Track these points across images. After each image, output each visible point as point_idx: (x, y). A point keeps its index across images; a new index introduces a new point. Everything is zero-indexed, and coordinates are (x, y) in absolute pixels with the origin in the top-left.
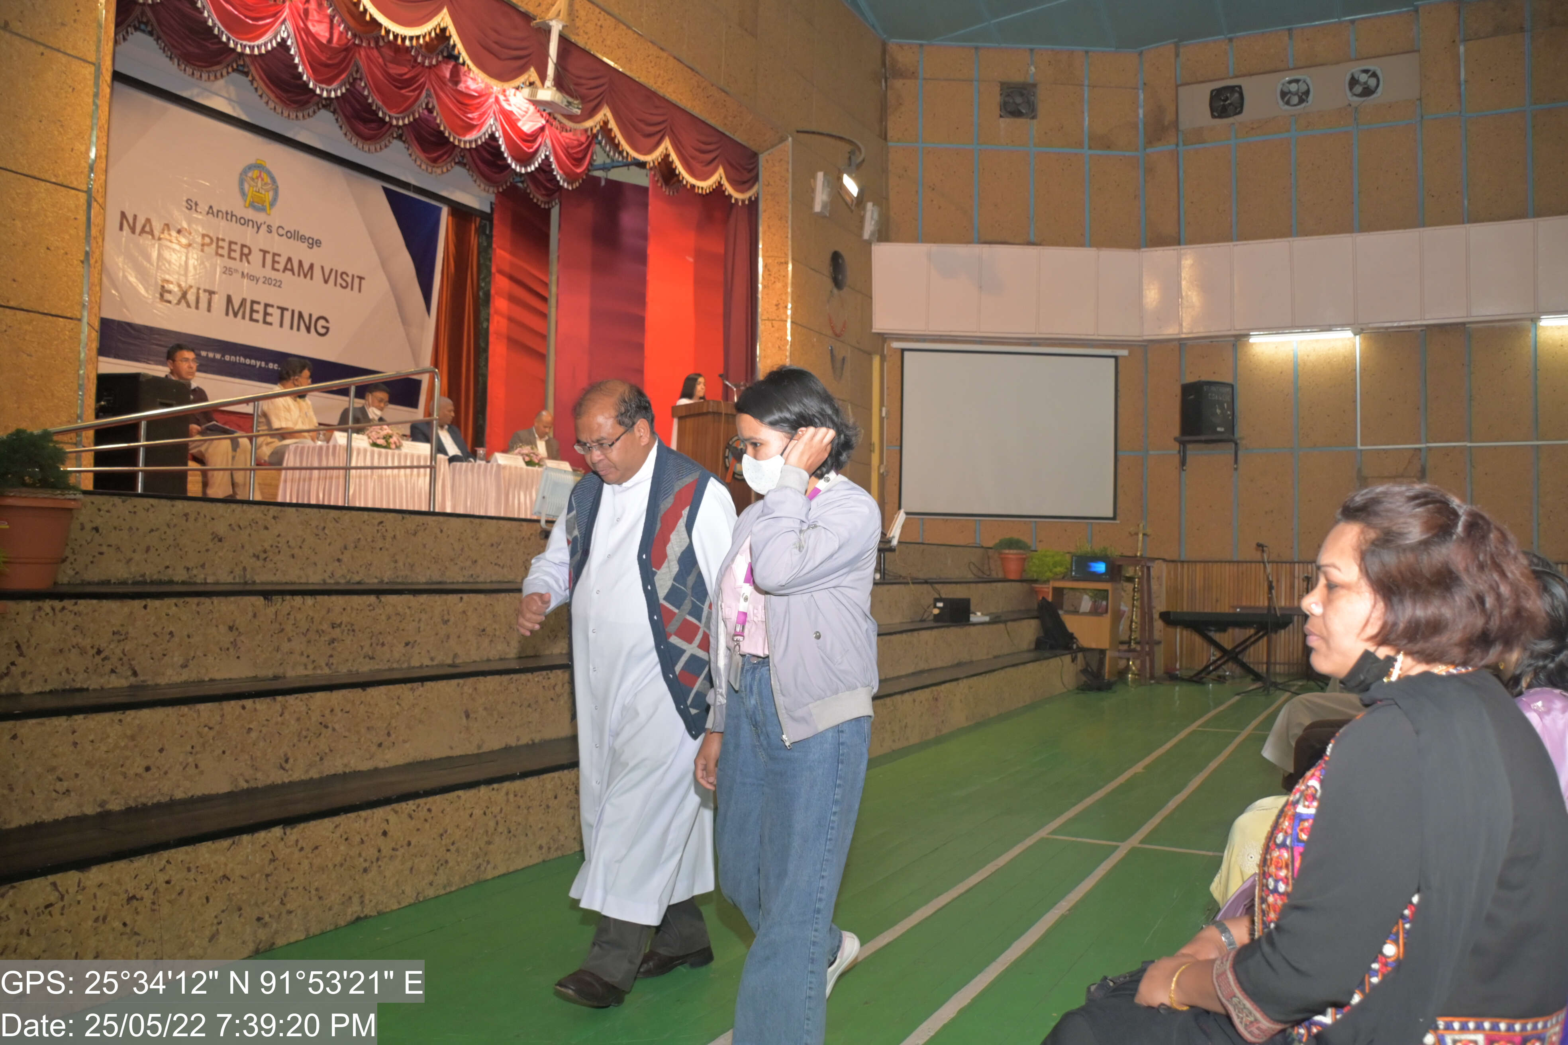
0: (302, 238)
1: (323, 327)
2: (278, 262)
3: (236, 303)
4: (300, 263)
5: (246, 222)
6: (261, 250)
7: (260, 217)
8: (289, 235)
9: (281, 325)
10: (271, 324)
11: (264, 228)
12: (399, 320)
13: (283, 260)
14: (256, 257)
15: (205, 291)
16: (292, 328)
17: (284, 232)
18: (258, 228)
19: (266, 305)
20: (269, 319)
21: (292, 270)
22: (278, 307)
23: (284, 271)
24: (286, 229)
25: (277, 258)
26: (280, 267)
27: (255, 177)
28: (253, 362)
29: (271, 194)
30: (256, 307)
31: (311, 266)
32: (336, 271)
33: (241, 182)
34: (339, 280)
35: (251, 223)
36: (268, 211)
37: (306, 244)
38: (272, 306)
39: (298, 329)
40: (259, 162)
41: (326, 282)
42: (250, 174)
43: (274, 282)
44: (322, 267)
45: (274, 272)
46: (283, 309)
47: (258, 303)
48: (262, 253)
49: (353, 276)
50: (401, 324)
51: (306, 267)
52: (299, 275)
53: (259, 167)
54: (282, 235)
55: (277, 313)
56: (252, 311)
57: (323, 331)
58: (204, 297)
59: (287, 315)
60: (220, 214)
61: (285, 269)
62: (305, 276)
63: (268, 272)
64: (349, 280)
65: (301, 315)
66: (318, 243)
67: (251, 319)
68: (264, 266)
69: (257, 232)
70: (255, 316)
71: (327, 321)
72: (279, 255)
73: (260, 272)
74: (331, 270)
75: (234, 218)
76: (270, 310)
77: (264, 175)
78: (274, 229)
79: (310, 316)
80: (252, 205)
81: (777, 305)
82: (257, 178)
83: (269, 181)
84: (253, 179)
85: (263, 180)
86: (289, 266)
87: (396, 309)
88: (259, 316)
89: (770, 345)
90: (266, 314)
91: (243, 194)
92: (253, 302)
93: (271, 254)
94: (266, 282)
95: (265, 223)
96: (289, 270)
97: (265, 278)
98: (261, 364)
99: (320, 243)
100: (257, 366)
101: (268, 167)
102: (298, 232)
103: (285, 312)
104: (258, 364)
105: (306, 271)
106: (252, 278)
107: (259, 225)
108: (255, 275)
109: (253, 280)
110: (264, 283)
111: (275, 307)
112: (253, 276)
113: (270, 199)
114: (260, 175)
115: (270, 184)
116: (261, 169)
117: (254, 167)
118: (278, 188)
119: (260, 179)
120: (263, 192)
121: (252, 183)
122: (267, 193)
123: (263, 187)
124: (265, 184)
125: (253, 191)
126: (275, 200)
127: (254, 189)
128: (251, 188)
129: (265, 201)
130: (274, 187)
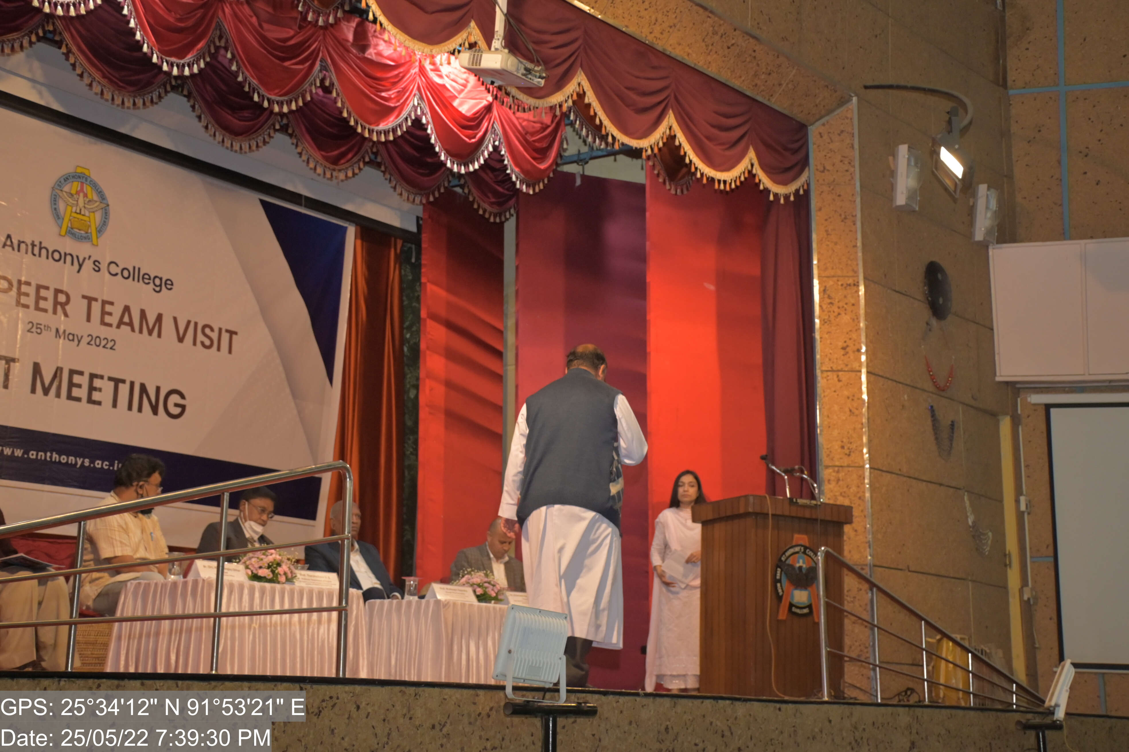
0: (145, 278)
1: (176, 405)
2: (110, 314)
3: (47, 375)
4: (143, 314)
5: (61, 257)
6: (84, 297)
7: (83, 250)
8: (126, 273)
9: (115, 405)
10: (99, 403)
11: (88, 265)
12: (288, 390)
13: (117, 311)
14: (78, 307)
16: (130, 408)
17: (118, 270)
18: (80, 266)
19: (93, 376)
20: (96, 396)
21: (131, 324)
22: (110, 379)
23: (118, 327)
24: (121, 267)
25: (108, 308)
26: (114, 320)
27: (73, 192)
28: (72, 459)
29: (98, 216)
30: (76, 379)
31: (159, 318)
32: (196, 324)
33: (54, 200)
34: (200, 337)
35: (69, 258)
36: (95, 241)
37: (151, 285)
38: (102, 377)
39: (140, 410)
40: (79, 170)
41: (181, 340)
42: (67, 188)
43: (103, 343)
44: (175, 319)
45: (103, 328)
46: (117, 382)
47: (81, 373)
48: (85, 301)
49: (220, 330)
50: (290, 397)
51: (151, 319)
52: (141, 331)
53: (80, 177)
54: (116, 274)
55: (108, 387)
56: (71, 384)
57: (176, 411)
59: (124, 390)
60: (23, 246)
61: (121, 323)
62: (150, 333)
63: (95, 328)
64: (214, 336)
65: (143, 388)
66: (169, 284)
67: (70, 397)
68: (88, 320)
69: (79, 271)
70: (75, 392)
71: (183, 397)
72: (112, 303)
73: (82, 328)
74: (189, 322)
75: (44, 252)
76: (97, 383)
77: (88, 189)
78: (104, 266)
79: (158, 389)
80: (71, 233)
81: (844, 348)
82: (78, 193)
83: (95, 198)
84: (72, 195)
85: (86, 195)
86: (126, 319)
87: (283, 376)
88: (82, 393)
89: (836, 408)
90: (92, 389)
91: (57, 215)
92: (72, 372)
93: (100, 302)
94: (93, 342)
95: (90, 257)
96: (126, 324)
97: (90, 338)
98: (83, 462)
99: (172, 285)
100: (78, 466)
101: (94, 176)
102: (139, 269)
103: (121, 385)
104: (79, 462)
105: (151, 326)
106: (71, 337)
107: (81, 260)
108: (75, 333)
109: (73, 340)
110: (88, 344)
111: (106, 378)
112: (73, 335)
113: (98, 223)
114: (82, 190)
115: (96, 202)
116: (84, 181)
117: (73, 177)
118: (108, 205)
119: (81, 195)
120: (87, 214)
121: (70, 200)
122: (92, 214)
123: (86, 206)
124: (90, 201)
125: (71, 212)
126: (104, 223)
127: (74, 210)
128: (69, 208)
129: (90, 226)
130: (103, 206)
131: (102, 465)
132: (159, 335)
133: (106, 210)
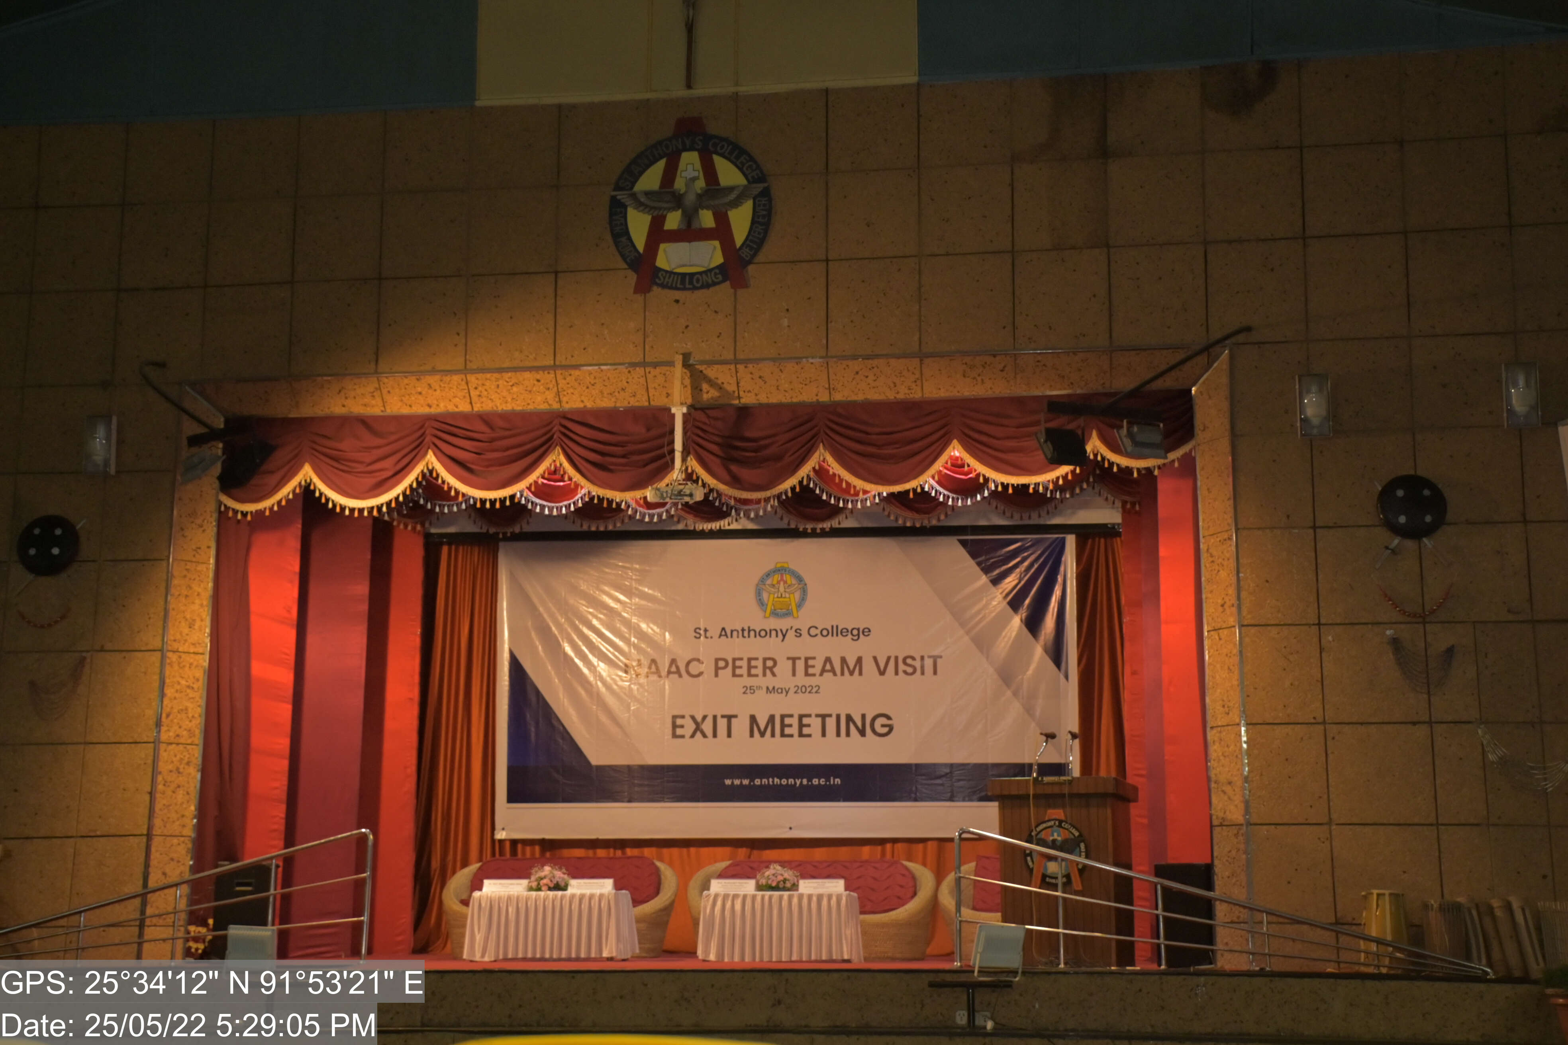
0: (844, 632)
1: (883, 726)
2: (813, 666)
3: (762, 722)
4: (843, 660)
5: (767, 633)
6: (788, 658)
7: (785, 624)
8: (825, 633)
9: (824, 734)
10: (809, 736)
11: (791, 634)
13: (818, 664)
14: (783, 667)
15: (723, 716)
16: (838, 734)
17: (818, 632)
18: (784, 636)
19: (801, 717)
20: (806, 731)
21: (833, 671)
22: (817, 716)
23: (821, 675)
24: (820, 629)
25: (811, 662)
26: (817, 670)
27: (775, 582)
28: (791, 781)
29: (797, 595)
30: (787, 721)
31: (859, 660)
32: (896, 658)
33: (759, 593)
34: (902, 667)
35: (774, 633)
36: (795, 615)
37: (850, 636)
38: (809, 716)
39: (848, 734)
40: (779, 565)
41: (882, 673)
42: (769, 582)
43: (808, 690)
44: (875, 658)
45: (808, 678)
46: (824, 717)
47: (791, 716)
48: (790, 662)
49: (922, 658)
51: (851, 663)
52: (842, 674)
53: (780, 570)
54: (816, 635)
55: (816, 723)
56: (783, 726)
57: (885, 730)
58: (722, 724)
59: (831, 723)
60: (735, 633)
61: (823, 671)
62: (852, 673)
63: (800, 679)
64: (917, 664)
65: (849, 718)
66: (867, 632)
67: (783, 735)
68: (794, 674)
69: (783, 641)
70: (787, 731)
71: (889, 718)
72: (814, 658)
73: (789, 682)
74: (889, 658)
75: (752, 633)
76: (805, 721)
77: (787, 577)
78: (804, 632)
79: (863, 717)
80: (775, 614)
82: (779, 582)
83: (794, 582)
84: (773, 586)
86: (828, 667)
88: (794, 730)
90: (801, 726)
91: (761, 603)
92: (783, 717)
93: (803, 660)
94: (799, 691)
95: (792, 628)
96: (828, 671)
97: (796, 688)
98: (801, 782)
99: (870, 631)
100: (798, 785)
101: (792, 567)
102: (837, 627)
103: (828, 719)
104: (798, 782)
105: (851, 668)
106: (780, 691)
107: (784, 632)
108: (783, 686)
109: (782, 692)
110: (796, 692)
111: (813, 716)
112: (782, 689)
113: (797, 600)
114: (782, 579)
115: (795, 585)
116: (783, 572)
117: (774, 572)
118: (806, 585)
119: (782, 583)
120: (787, 595)
121: (773, 590)
122: (792, 596)
123: (787, 590)
124: (789, 586)
125: (774, 598)
126: (803, 599)
127: (776, 596)
128: (772, 596)
129: (791, 604)
130: (800, 586)
131: (819, 781)
132: (861, 674)
133: (803, 588)
